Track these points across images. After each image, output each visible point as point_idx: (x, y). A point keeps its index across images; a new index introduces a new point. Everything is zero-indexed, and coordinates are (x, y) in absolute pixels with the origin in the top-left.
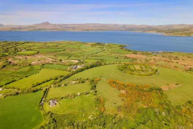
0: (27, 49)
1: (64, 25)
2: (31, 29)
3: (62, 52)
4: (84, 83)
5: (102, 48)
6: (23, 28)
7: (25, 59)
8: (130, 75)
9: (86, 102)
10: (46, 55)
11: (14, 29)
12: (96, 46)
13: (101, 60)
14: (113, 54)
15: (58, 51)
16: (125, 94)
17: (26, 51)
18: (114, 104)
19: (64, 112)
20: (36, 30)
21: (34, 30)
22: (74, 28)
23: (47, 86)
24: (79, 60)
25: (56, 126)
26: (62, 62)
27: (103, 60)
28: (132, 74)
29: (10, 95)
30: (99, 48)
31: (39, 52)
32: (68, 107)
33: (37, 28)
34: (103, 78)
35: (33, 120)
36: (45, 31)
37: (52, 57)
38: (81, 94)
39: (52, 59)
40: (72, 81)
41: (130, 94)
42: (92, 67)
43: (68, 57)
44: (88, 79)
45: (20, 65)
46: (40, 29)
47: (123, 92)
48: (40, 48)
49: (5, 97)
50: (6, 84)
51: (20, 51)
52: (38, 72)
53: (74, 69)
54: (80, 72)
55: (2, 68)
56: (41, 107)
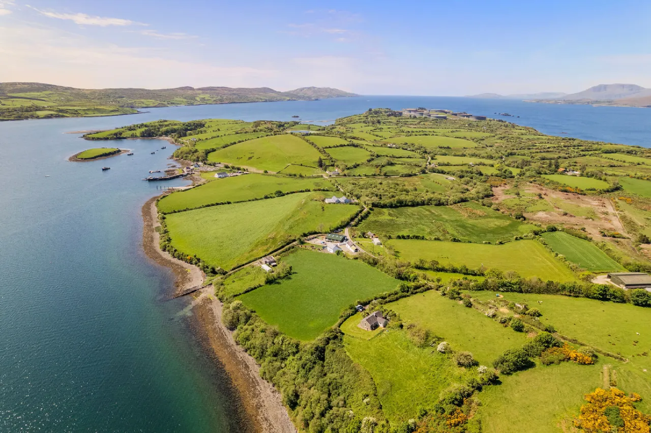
0: (590, 169)
9: (426, 381)
17: (581, 175)
19: (359, 357)
23: (438, 280)
25: (310, 369)
29: (364, 260)
31: (617, 189)
32: (380, 354)
34: (605, 368)
37: (637, 218)
38: (446, 352)
39: (618, 225)
44: (549, 330)
45: (498, 210)
49: (356, 258)
50: (399, 237)
51: (563, 173)
52: (501, 243)
53: (627, 285)
54: (587, 296)
55: (455, 203)
56: (350, 312)
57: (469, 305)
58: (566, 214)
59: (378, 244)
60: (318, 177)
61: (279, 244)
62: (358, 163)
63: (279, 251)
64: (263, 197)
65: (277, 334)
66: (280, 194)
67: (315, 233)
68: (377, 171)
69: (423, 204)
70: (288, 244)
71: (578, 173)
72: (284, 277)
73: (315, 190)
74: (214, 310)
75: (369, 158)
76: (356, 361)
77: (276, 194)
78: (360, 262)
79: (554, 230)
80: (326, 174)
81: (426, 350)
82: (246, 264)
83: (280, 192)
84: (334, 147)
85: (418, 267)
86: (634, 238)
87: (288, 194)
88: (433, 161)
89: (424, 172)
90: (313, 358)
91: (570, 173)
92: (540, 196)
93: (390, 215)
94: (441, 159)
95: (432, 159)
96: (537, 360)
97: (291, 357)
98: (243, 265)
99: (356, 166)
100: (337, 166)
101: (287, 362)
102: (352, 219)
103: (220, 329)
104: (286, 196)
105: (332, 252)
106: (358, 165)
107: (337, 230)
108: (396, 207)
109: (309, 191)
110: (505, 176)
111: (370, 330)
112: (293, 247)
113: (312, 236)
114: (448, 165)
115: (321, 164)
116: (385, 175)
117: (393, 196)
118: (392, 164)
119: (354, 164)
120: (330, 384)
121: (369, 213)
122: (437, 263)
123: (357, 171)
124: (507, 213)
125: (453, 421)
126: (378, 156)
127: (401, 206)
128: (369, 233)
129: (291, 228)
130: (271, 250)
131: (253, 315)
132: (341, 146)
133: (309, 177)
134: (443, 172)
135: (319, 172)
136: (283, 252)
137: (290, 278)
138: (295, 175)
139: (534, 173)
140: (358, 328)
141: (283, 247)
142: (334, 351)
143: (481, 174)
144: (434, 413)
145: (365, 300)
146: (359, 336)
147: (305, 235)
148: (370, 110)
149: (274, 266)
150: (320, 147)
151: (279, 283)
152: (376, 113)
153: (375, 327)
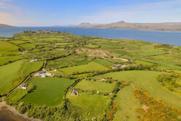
0: (93, 43)
1: (138, 24)
2: (108, 27)
3: (120, 50)
4: (111, 83)
5: (166, 51)
6: (102, 26)
7: (86, 51)
8: (169, 91)
9: (100, 103)
10: (104, 50)
11: (96, 27)
12: (160, 48)
13: (155, 63)
14: (177, 60)
15: (116, 48)
16: (145, 111)
17: (92, 44)
18: (125, 117)
19: (77, 104)
20: (112, 28)
21: (110, 28)
22: (147, 27)
23: (82, 77)
24: (129, 60)
25: (65, 113)
26: (113, 58)
27: (157, 64)
28: (172, 90)
29: (57, 77)
30: (162, 51)
31: (100, 47)
32: (83, 101)
33: (113, 26)
34: (132, 85)
35: (55, 100)
36: (119, 29)
37: (108, 53)
38: (100, 93)
39: (106, 55)
40: (102, 79)
41: (152, 114)
42: (132, 70)
43: (121, 55)
44: (116, 81)
45: (80, 56)
46: (115, 27)
47: (145, 107)
48: (103, 44)
49: (54, 77)
50: (61, 68)
51: (88, 44)
52: (87, 64)
53: (117, 67)
54: (116, 71)
55: (68, 56)
56: (65, 92)
57: (95, 80)
58: (95, 54)
59: (57, 71)
60: (21, 54)
61: (23, 79)
62: (33, 48)
63: (25, 81)
64: (4, 64)
65: (46, 108)
66: (11, 62)
67: (34, 72)
68: (40, 50)
69: (60, 57)
70: (26, 78)
71: (91, 44)
72: (33, 89)
73: (24, 59)
74: (10, 110)
75: (35, 46)
76: (78, 105)
77: (9, 62)
78: (55, 78)
79: (95, 58)
80: (23, 53)
81: (94, 95)
82: (14, 89)
83: (11, 61)
84: (22, 44)
85: (73, 75)
86: (110, 57)
87: (14, 61)
88: (55, 45)
89: (54, 49)
90: (64, 110)
91: (89, 44)
92: (87, 51)
93: (53, 62)
94: (57, 44)
95: (54, 44)
96: (119, 88)
97: (55, 113)
98: (13, 90)
99: (32, 49)
100: (26, 50)
101: (55, 114)
102: (43, 66)
103: (18, 115)
104: (13, 62)
105: (44, 77)
106: (33, 49)
107: (41, 70)
108: (53, 59)
109: (21, 59)
110: (76, 47)
111: (75, 95)
112: (29, 79)
113: (34, 73)
114: (60, 46)
115: (20, 50)
116: (44, 51)
117: (51, 57)
118: (43, 47)
119: (31, 49)
120: (75, 115)
121: (47, 63)
122: (78, 72)
123: (34, 51)
124: (82, 56)
125: (114, 109)
126: (38, 45)
127: (55, 59)
128: (52, 69)
129: (24, 72)
130: (21, 82)
131: (31, 105)
132: (24, 43)
133: (17, 55)
134: (60, 48)
135: (20, 53)
136: (26, 81)
137: (36, 89)
138: (11, 55)
139: (82, 45)
140: (71, 96)
141: (25, 79)
142: (70, 105)
143: (70, 47)
144: (108, 109)
145: (67, 88)
146: (73, 98)
147: (31, 74)
148: (24, 31)
149: (26, 87)
150: (17, 44)
151: (33, 91)
152: (27, 32)
153: (76, 94)
